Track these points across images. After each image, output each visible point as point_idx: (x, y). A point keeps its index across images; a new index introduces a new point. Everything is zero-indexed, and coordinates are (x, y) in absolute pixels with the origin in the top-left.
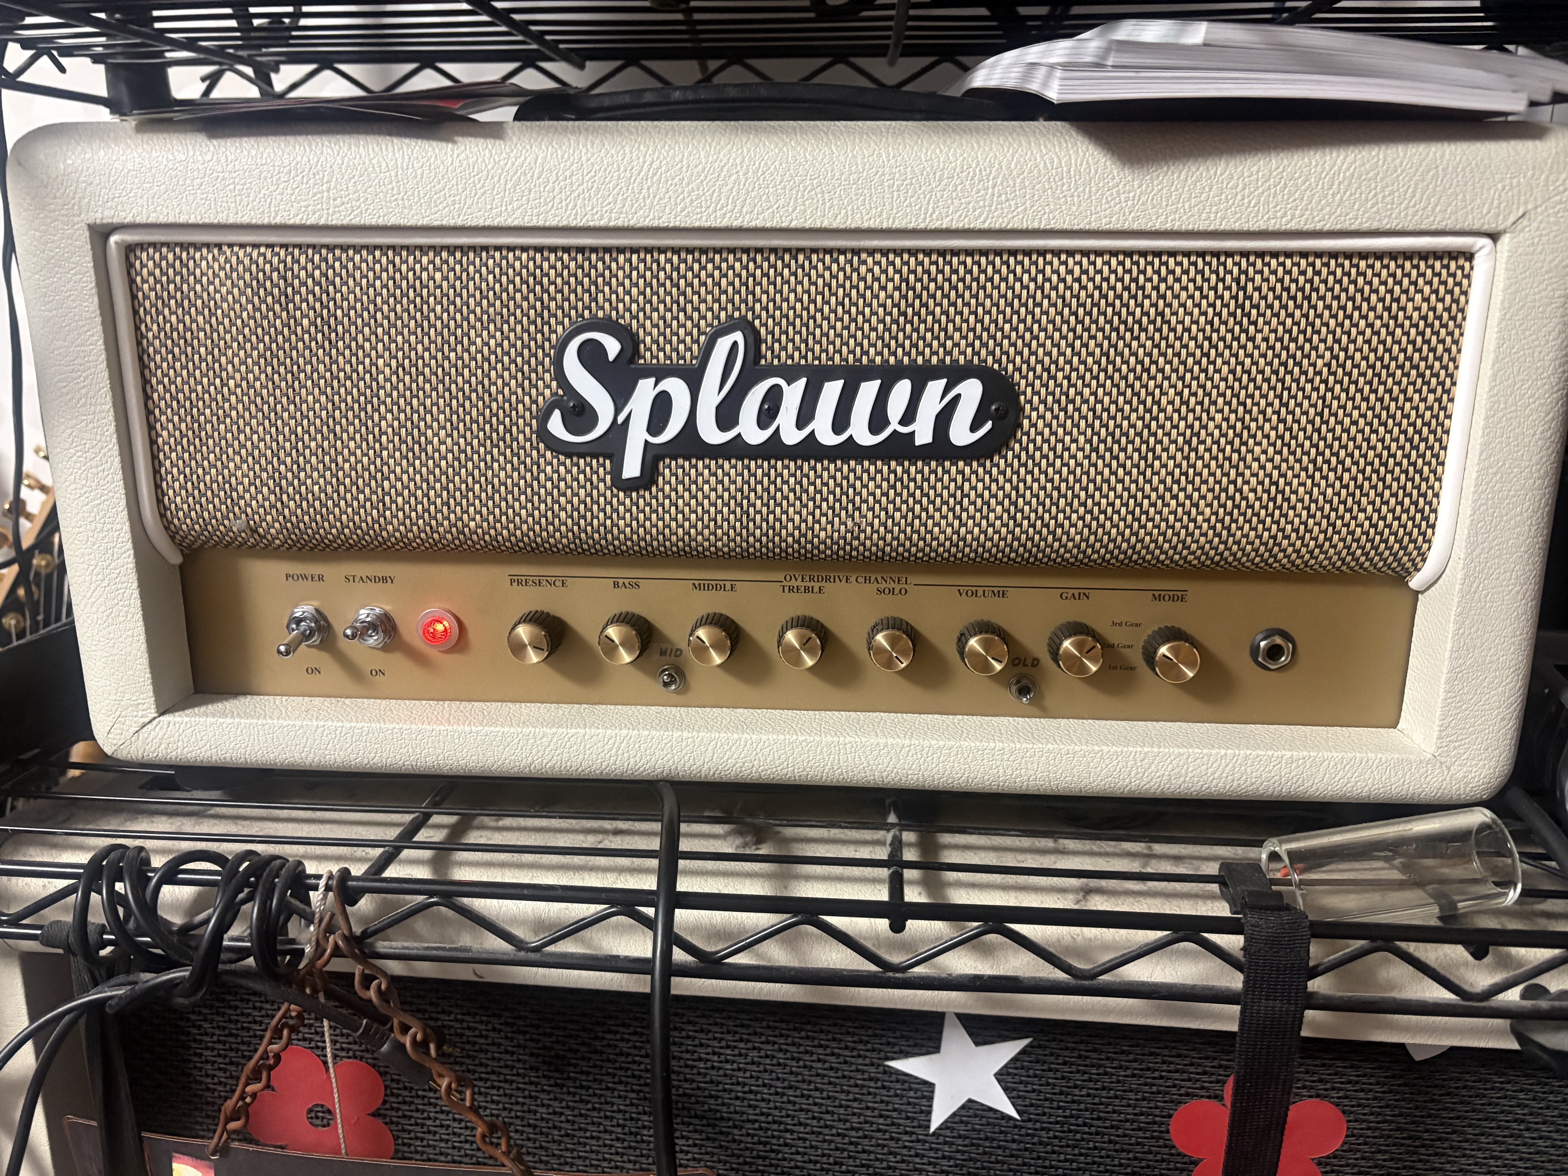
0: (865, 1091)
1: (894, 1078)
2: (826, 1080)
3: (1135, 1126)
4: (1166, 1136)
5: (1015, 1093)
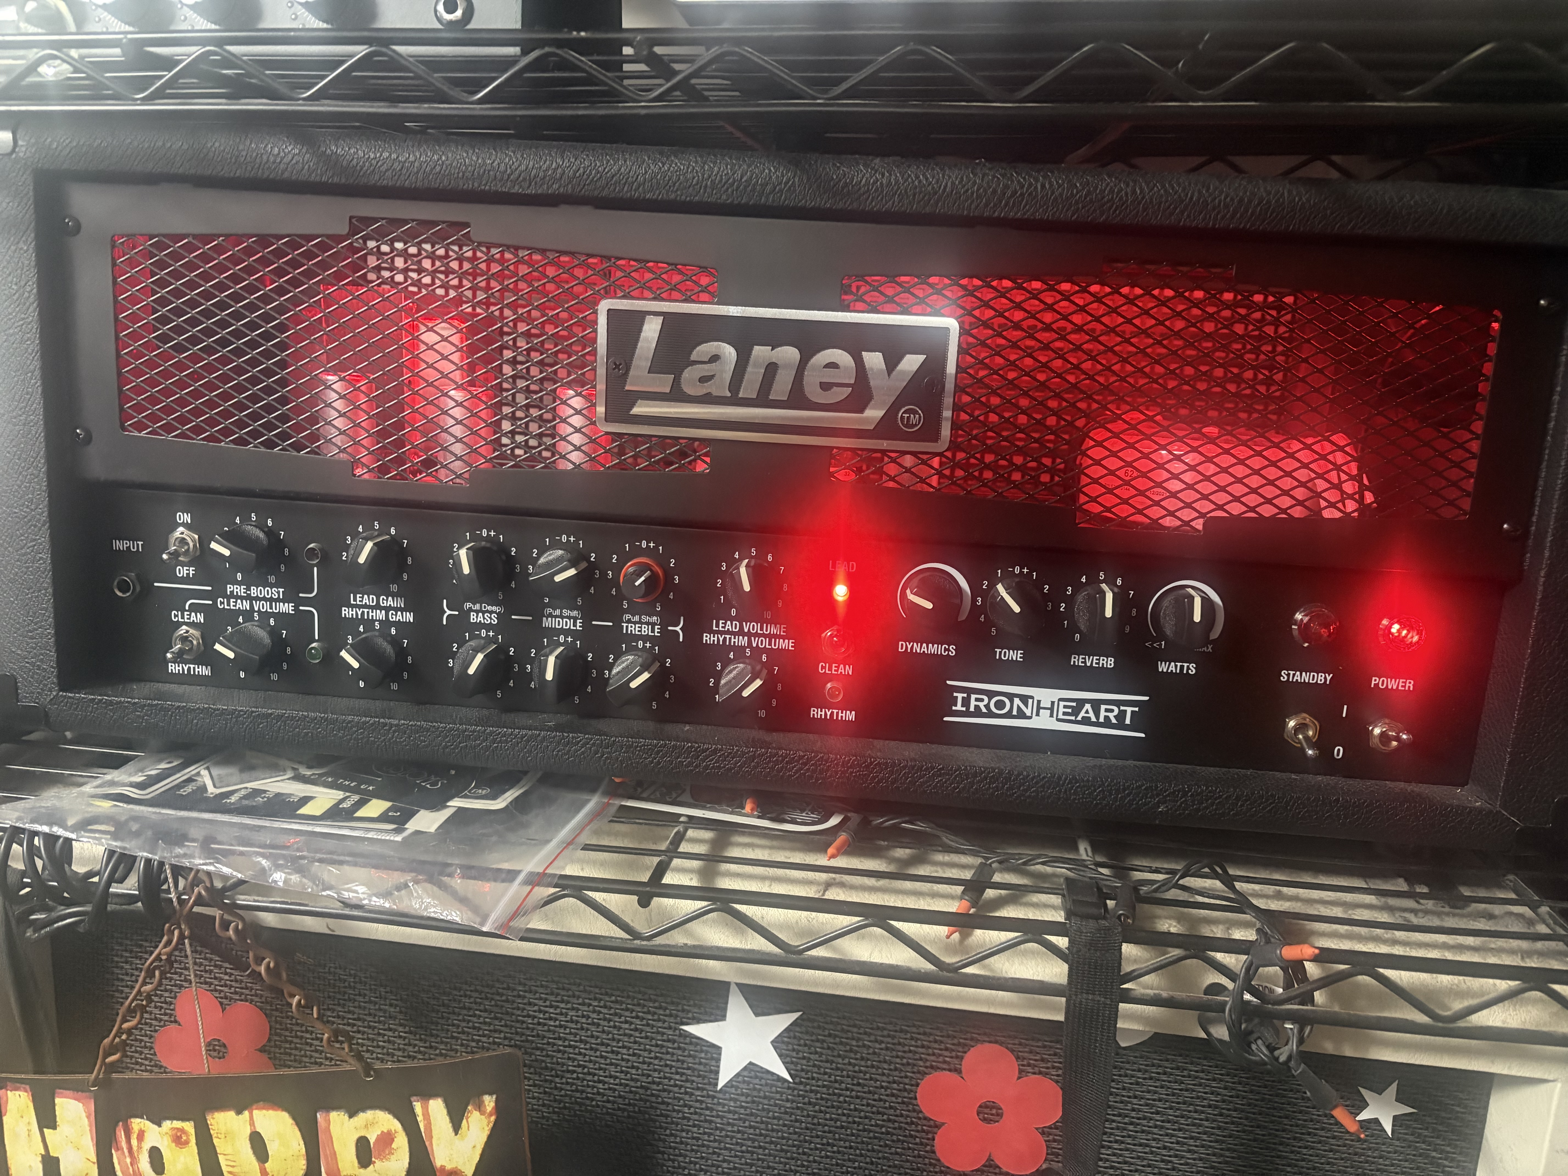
0: (664, 1050)
1: (688, 1040)
2: (632, 1039)
3: (889, 1092)
4: (914, 1102)
5: (788, 1059)
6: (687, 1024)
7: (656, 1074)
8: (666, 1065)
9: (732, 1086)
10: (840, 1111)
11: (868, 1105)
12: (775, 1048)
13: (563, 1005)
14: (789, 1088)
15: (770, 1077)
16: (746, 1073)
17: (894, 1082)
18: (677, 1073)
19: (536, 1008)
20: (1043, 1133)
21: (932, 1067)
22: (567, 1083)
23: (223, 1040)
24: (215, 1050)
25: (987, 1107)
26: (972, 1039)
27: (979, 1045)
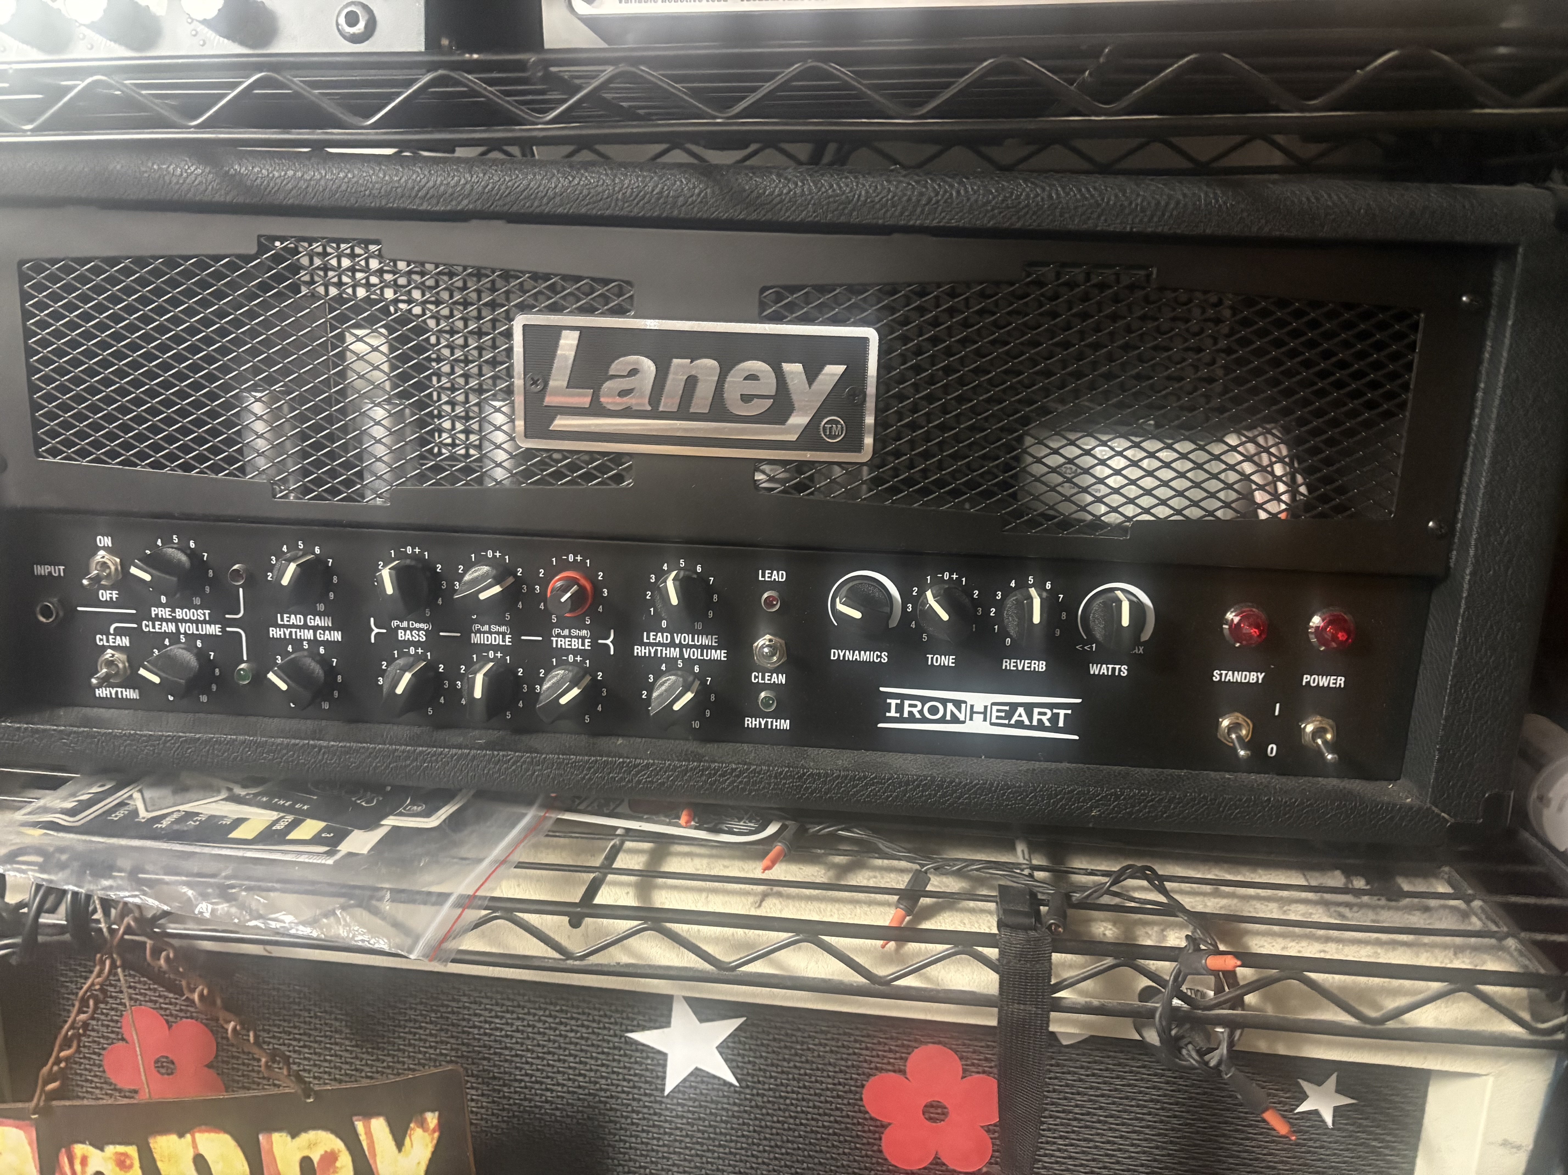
0: (610, 1058)
1: (634, 1047)
2: (578, 1048)
3: (834, 1094)
4: (860, 1103)
5: (734, 1064)
6: (632, 1031)
7: (603, 1081)
8: (614, 1072)
9: (679, 1091)
10: (787, 1114)
11: (814, 1107)
12: (721, 1053)
13: (508, 1015)
14: (735, 1092)
15: (716, 1081)
16: (692, 1079)
17: (840, 1084)
18: (624, 1080)
19: (482, 1019)
20: (988, 1131)
21: (877, 1068)
22: (516, 1092)
23: (171, 1057)
24: (163, 1067)
25: (932, 1106)
26: (916, 1041)
27: (923, 1047)
